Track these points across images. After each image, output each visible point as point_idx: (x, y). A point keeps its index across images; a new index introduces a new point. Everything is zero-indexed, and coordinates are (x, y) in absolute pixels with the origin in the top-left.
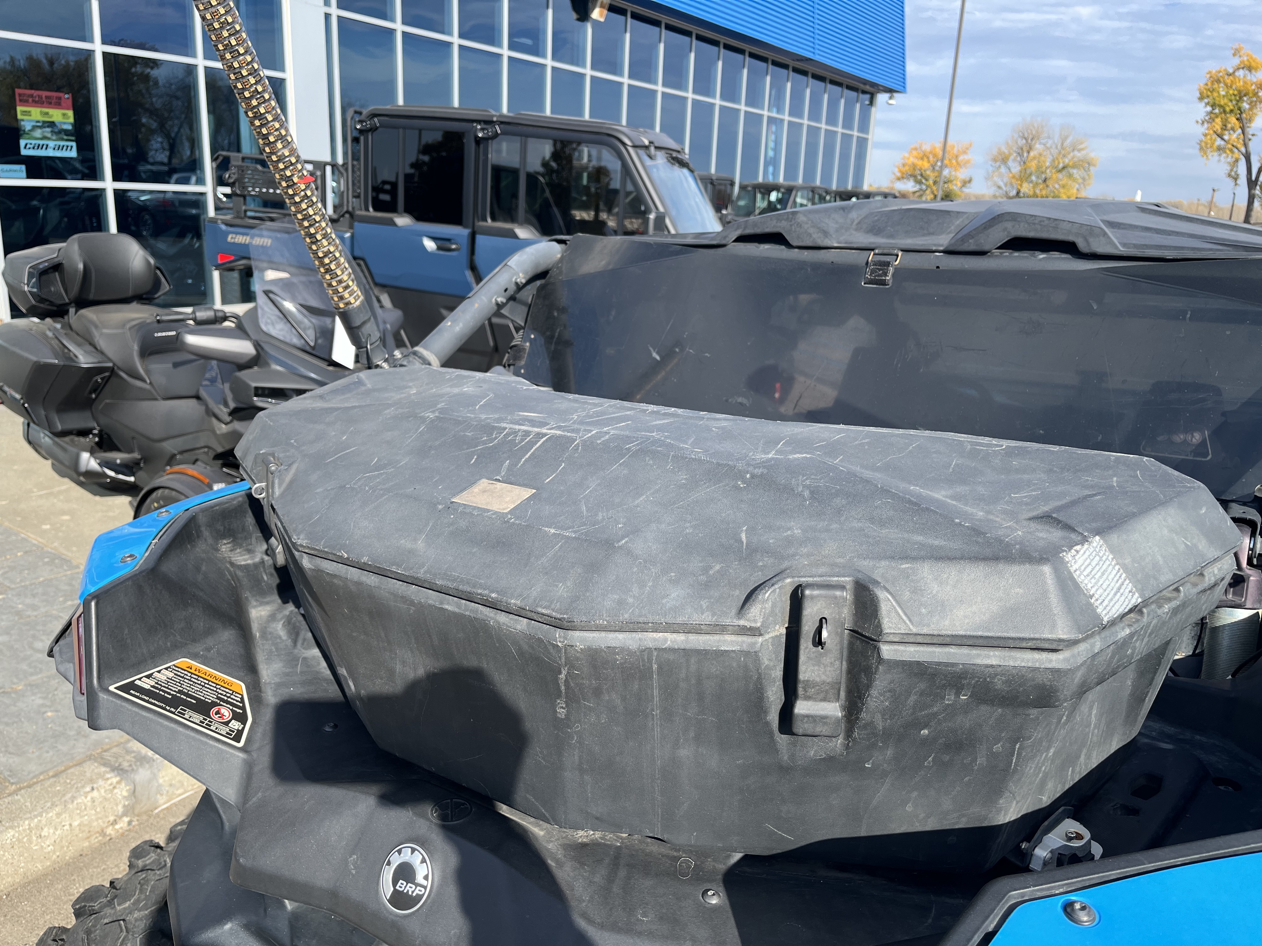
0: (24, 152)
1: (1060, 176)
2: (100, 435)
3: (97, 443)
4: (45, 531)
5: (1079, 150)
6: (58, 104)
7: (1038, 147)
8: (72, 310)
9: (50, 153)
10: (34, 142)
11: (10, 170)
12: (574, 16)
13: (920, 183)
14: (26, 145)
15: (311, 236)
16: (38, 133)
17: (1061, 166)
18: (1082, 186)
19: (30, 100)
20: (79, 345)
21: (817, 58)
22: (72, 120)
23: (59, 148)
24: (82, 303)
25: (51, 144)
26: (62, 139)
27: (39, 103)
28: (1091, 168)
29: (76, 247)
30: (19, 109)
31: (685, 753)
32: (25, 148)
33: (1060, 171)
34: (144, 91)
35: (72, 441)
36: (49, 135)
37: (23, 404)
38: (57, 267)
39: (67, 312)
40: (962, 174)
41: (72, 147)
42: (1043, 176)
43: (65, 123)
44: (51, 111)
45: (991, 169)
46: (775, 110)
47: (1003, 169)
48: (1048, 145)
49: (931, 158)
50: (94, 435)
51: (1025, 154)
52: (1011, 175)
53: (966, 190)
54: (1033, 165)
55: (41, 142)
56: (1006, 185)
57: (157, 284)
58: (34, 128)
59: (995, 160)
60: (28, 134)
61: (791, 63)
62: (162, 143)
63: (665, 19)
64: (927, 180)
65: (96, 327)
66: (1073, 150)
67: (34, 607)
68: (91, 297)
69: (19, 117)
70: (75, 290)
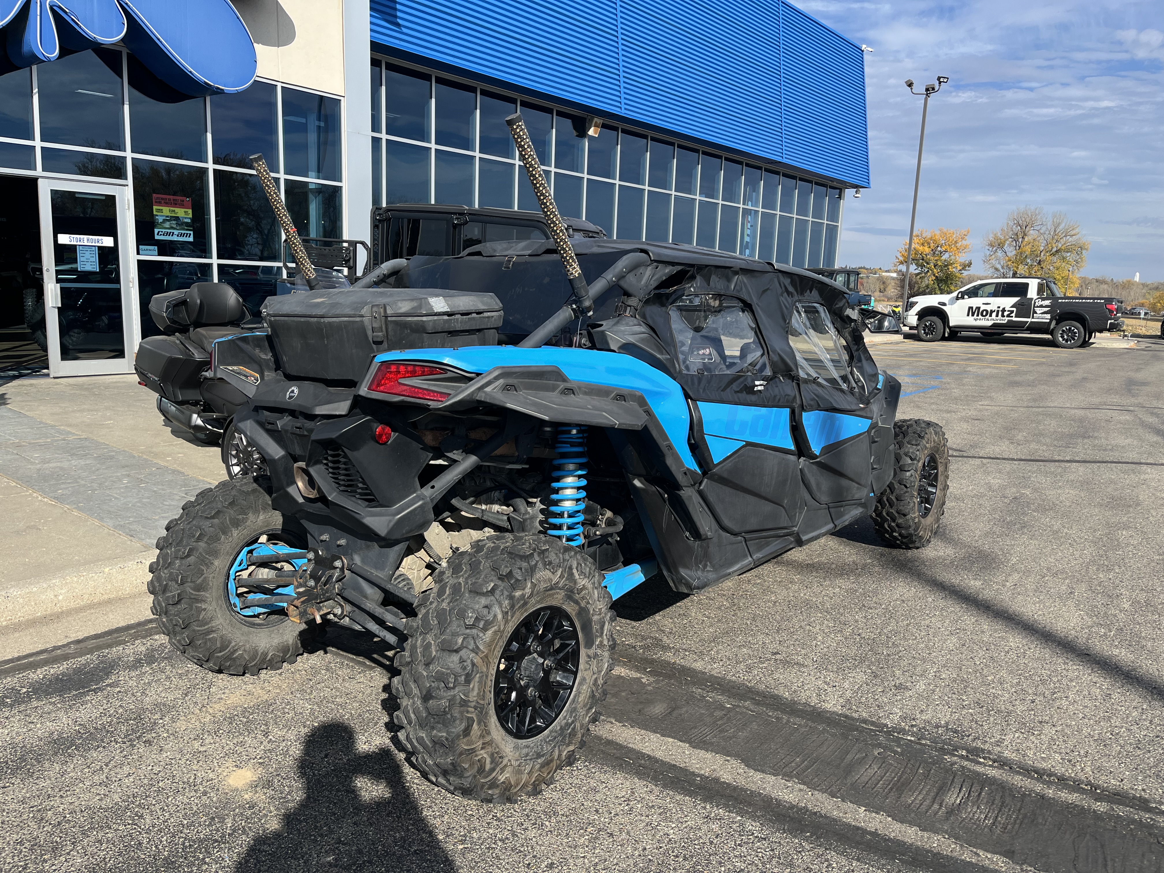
0: (157, 237)
1: (1055, 259)
2: (204, 405)
3: (202, 410)
4: (168, 460)
5: (1072, 236)
6: (182, 206)
7: (1032, 234)
8: (191, 329)
9: (175, 238)
10: (164, 230)
11: (147, 250)
12: (575, 133)
13: (922, 266)
14: (159, 232)
15: (296, 250)
16: (167, 225)
17: (1055, 250)
18: (1075, 267)
19: (163, 202)
20: (196, 348)
21: (785, 161)
22: (191, 216)
23: (182, 235)
24: (198, 324)
25: (176, 232)
26: (184, 229)
27: (167, 204)
28: (1084, 252)
29: (196, 290)
30: (155, 207)
31: (354, 351)
32: (158, 234)
33: (1053, 255)
34: (243, 195)
35: (187, 407)
36: (175, 226)
37: (160, 384)
38: (183, 303)
39: (188, 330)
40: (962, 258)
41: (190, 234)
42: (1038, 259)
43: (186, 218)
44: (177, 210)
45: (988, 253)
46: (750, 203)
47: (1000, 253)
48: (1042, 231)
49: (932, 245)
50: (201, 405)
51: (1020, 240)
52: (1007, 258)
53: (965, 273)
54: (1028, 249)
55: (169, 231)
56: (1003, 267)
57: (242, 316)
58: (165, 221)
59: (991, 245)
60: (160, 225)
61: (764, 165)
62: (257, 238)
63: (650, 133)
64: (928, 263)
65: (206, 338)
66: (1065, 236)
67: (163, 490)
68: (204, 321)
69: (155, 213)
70: (194, 316)
